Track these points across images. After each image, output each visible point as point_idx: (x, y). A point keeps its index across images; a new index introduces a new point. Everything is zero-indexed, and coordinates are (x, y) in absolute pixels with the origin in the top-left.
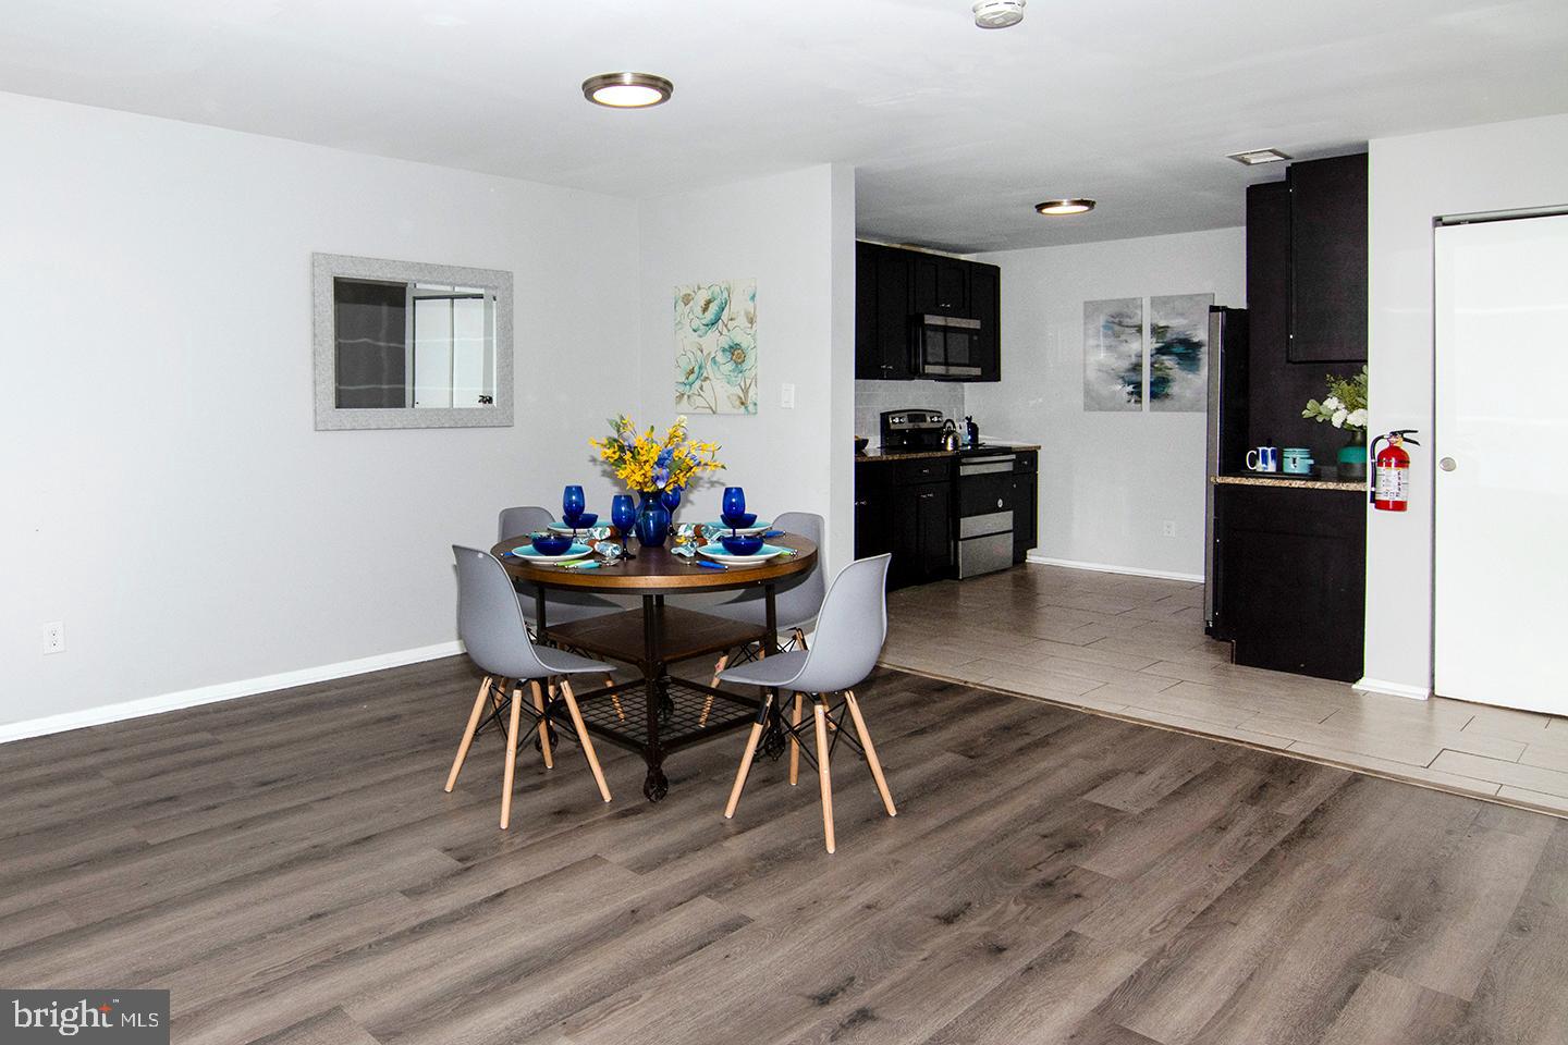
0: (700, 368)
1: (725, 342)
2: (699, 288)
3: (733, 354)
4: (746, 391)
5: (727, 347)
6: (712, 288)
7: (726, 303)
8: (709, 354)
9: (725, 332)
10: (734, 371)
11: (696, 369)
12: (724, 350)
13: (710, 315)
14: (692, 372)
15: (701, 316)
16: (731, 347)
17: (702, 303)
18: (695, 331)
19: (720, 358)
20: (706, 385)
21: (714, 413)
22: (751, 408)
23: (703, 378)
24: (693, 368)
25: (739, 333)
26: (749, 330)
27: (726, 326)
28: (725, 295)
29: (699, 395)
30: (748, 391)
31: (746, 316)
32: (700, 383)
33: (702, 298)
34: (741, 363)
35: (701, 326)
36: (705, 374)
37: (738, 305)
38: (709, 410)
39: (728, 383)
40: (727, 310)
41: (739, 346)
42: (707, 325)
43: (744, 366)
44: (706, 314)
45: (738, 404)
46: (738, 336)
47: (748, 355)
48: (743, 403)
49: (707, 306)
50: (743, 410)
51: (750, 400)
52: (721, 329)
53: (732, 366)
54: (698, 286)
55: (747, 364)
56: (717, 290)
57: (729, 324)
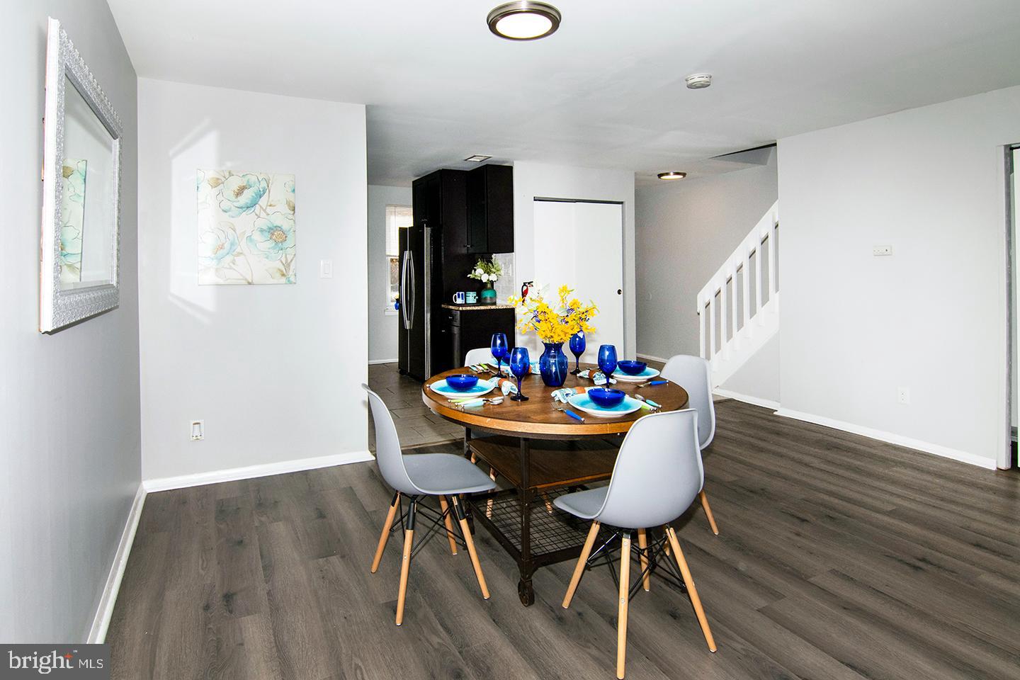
0: (232, 244)
1: (263, 224)
2: (231, 174)
3: (273, 234)
4: (287, 265)
5: (265, 228)
6: (249, 177)
8: (244, 233)
9: (263, 215)
10: (274, 248)
11: (227, 246)
12: (262, 231)
13: (244, 199)
14: (222, 247)
15: (233, 198)
16: (270, 228)
17: (236, 188)
18: (225, 211)
19: (257, 236)
20: (239, 260)
21: (250, 284)
22: (292, 279)
23: (235, 253)
24: (223, 245)
25: (280, 218)
26: (291, 217)
27: (265, 211)
28: (264, 184)
29: (231, 268)
30: (289, 265)
31: (288, 203)
32: (232, 257)
33: (235, 183)
34: (281, 242)
35: (233, 208)
36: (238, 250)
37: (278, 194)
38: (244, 282)
39: (267, 258)
40: (265, 197)
41: (278, 228)
42: (241, 208)
43: (285, 245)
44: (239, 198)
45: (278, 275)
46: (278, 220)
47: (290, 236)
48: (283, 275)
49: (241, 191)
50: (283, 280)
51: (291, 273)
52: (258, 213)
53: (271, 244)
54: (230, 173)
55: (289, 243)
56: (253, 179)
57: (269, 210)
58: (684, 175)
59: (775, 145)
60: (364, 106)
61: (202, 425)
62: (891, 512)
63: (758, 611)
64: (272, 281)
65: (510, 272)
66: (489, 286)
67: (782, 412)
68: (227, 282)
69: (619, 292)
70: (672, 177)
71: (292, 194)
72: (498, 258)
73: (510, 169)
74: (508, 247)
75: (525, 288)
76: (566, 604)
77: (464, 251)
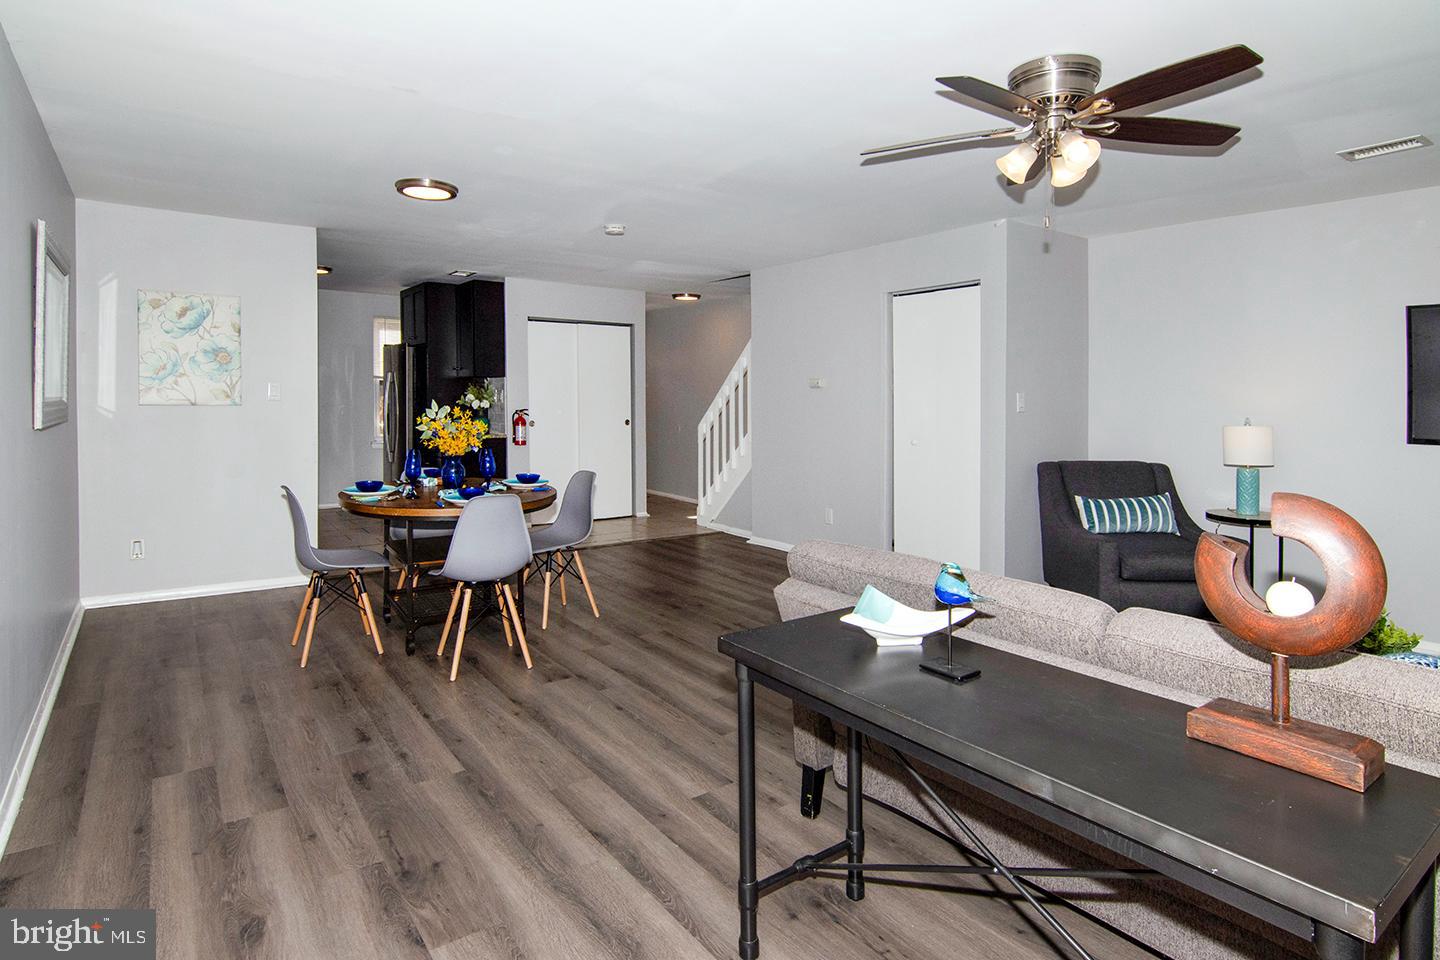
0: (175, 365)
1: (206, 344)
2: (173, 296)
3: (217, 356)
4: (232, 387)
5: (208, 349)
6: (192, 298)
7: (208, 315)
8: (187, 354)
9: (207, 336)
10: (218, 369)
11: (169, 367)
12: (206, 352)
13: (187, 320)
15: (175, 319)
16: (214, 350)
17: (178, 309)
18: (167, 332)
19: (200, 357)
20: (182, 381)
21: (193, 404)
22: (237, 400)
23: (178, 374)
24: (165, 365)
25: (225, 339)
26: (236, 338)
27: (209, 332)
28: (207, 306)
29: (173, 389)
30: (234, 387)
31: (233, 326)
32: (174, 378)
33: (177, 305)
34: (226, 364)
35: (176, 329)
36: (181, 371)
37: (223, 317)
38: (187, 402)
39: (211, 379)
40: (209, 319)
41: (224, 350)
42: (184, 329)
43: (230, 367)
44: (182, 320)
45: (223, 396)
46: (223, 342)
47: (236, 357)
48: (228, 396)
49: (183, 313)
50: (228, 401)
51: (236, 394)
52: (201, 334)
53: (215, 365)
54: (172, 294)
55: (235, 364)
56: (196, 301)
57: (213, 331)
58: (699, 297)
59: (749, 275)
60: (315, 229)
61: (142, 541)
62: (753, 602)
63: (584, 651)
64: (218, 402)
65: (502, 398)
66: (481, 413)
67: (754, 540)
68: (169, 403)
69: (627, 422)
70: (686, 298)
71: (237, 316)
72: (491, 383)
73: (501, 285)
74: (500, 372)
75: (516, 416)
76: (440, 653)
77: (454, 374)
